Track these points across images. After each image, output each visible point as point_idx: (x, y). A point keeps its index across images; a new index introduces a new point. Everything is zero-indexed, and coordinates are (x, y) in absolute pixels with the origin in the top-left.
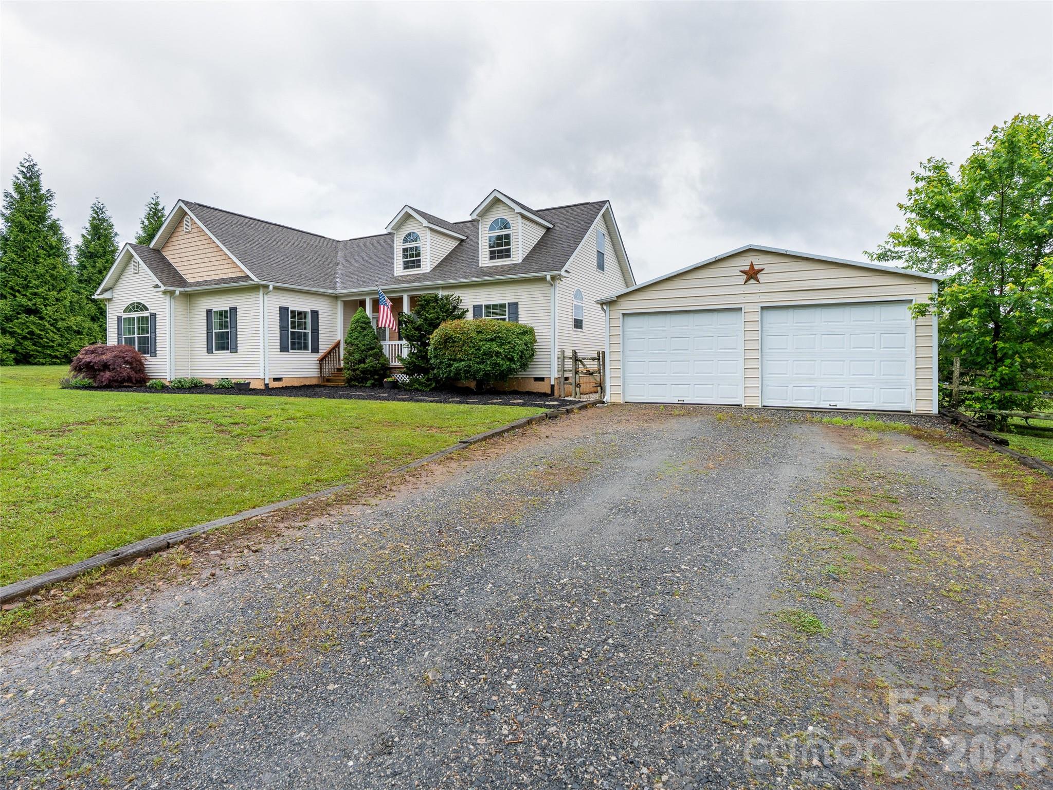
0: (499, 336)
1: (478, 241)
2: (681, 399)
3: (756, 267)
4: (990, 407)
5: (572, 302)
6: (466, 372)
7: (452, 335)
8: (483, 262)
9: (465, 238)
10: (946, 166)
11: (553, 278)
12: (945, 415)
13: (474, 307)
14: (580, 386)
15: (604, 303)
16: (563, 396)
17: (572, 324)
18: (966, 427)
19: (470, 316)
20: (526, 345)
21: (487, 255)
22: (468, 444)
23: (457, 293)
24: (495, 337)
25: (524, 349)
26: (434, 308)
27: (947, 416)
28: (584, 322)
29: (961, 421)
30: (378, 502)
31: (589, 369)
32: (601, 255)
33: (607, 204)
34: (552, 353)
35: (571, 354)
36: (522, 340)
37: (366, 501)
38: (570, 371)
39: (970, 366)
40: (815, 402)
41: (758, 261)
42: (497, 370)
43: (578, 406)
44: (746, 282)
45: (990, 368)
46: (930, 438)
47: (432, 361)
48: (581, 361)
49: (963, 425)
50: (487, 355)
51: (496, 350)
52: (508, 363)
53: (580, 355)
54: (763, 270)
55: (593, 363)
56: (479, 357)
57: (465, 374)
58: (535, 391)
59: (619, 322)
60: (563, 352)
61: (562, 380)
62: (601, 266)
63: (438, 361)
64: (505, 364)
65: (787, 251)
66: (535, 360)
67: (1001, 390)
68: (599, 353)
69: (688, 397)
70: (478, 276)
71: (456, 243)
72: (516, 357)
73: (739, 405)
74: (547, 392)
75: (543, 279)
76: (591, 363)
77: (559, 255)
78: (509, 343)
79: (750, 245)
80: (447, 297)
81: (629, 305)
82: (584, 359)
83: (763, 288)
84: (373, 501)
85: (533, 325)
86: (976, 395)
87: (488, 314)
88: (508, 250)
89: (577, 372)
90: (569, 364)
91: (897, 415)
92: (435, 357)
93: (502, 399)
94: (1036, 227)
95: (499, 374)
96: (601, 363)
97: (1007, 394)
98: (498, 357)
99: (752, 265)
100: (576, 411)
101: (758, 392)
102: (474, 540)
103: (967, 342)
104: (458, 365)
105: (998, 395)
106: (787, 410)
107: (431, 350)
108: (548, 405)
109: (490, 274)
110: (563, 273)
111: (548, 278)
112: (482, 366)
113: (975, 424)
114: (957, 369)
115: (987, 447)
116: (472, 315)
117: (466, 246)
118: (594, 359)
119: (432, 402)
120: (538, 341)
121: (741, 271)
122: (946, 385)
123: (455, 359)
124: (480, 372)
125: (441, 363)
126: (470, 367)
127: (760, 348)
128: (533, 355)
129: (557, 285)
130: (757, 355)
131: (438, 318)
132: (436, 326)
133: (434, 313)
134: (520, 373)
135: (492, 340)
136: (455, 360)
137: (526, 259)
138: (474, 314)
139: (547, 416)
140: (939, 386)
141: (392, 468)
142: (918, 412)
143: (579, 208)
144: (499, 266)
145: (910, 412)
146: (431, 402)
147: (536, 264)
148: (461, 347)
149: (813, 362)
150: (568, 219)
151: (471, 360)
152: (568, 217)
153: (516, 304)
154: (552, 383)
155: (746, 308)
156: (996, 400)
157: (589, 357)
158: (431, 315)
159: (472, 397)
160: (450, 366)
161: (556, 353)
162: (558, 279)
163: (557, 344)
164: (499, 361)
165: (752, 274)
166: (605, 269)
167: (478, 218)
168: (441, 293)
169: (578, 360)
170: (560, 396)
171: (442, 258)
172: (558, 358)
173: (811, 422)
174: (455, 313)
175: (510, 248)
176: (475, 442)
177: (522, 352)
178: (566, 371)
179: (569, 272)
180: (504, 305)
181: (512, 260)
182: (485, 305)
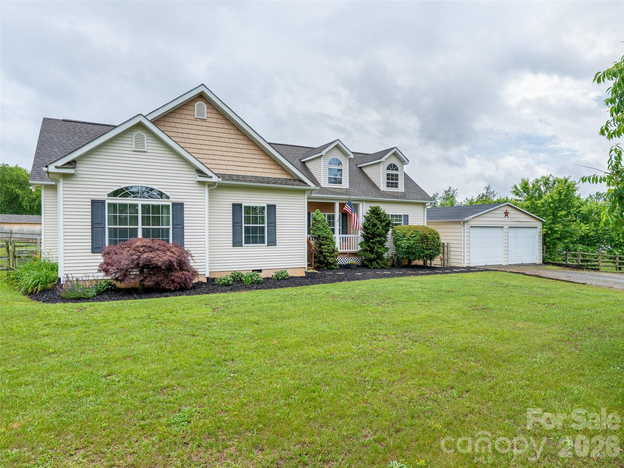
2: (486, 263)
8: (383, 188)
21: (385, 184)
40: (518, 262)
44: (505, 217)
59: (469, 230)
73: (502, 265)
83: (509, 220)
88: (397, 183)
99: (507, 210)
101: (508, 259)
127: (508, 242)
130: (508, 245)
144: (392, 192)
145: (536, 263)
149: (518, 247)
153: (407, 216)
155: (505, 227)
165: (507, 214)
180: (402, 215)
181: (399, 190)
182: (391, 215)
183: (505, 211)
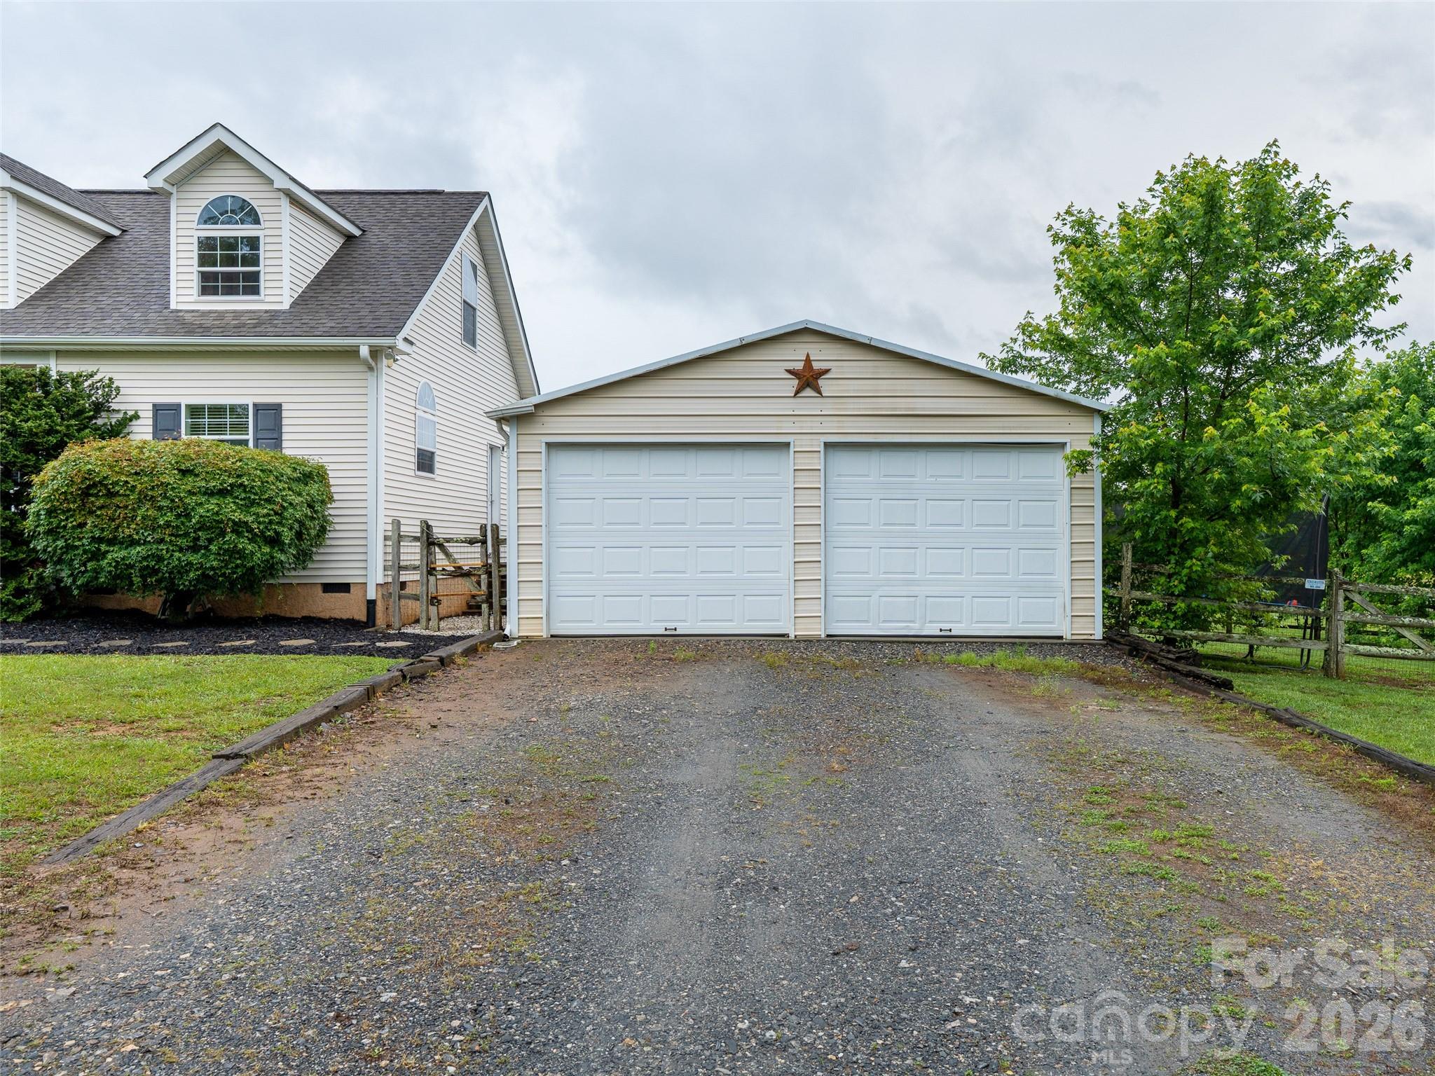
0: (242, 485)
1: (168, 246)
2: (671, 625)
3: (816, 366)
4: (1172, 625)
5: (413, 411)
6: (147, 572)
7: (105, 478)
8: (181, 299)
9: (116, 233)
10: (1094, 221)
11: (375, 353)
12: (1114, 641)
13: (157, 408)
14: (439, 602)
15: (503, 418)
16: (397, 625)
17: (414, 460)
18: (1155, 661)
19: (142, 431)
20: (310, 506)
21: (195, 283)
22: (240, 761)
23: (105, 370)
24: (231, 485)
25: (306, 516)
26: (39, 406)
27: (1119, 643)
28: (437, 459)
29: (1145, 650)
30: (71, 959)
31: (461, 563)
32: (469, 310)
33: (486, 201)
34: (371, 527)
35: (419, 529)
36: (300, 494)
37: (24, 962)
38: (415, 568)
39: (1147, 557)
40: (917, 625)
41: (821, 355)
42: (237, 566)
43: (457, 648)
44: (797, 392)
45: (1173, 561)
46: (1115, 682)
47: (39, 544)
48: (441, 546)
49: (1149, 658)
50: (209, 528)
51: (237, 516)
52: (267, 549)
53: (439, 532)
54: (827, 371)
55: (470, 549)
56: (186, 535)
57: (143, 577)
58: (326, 615)
59: (539, 462)
60: (397, 524)
61: (395, 589)
62: (470, 336)
63: (60, 543)
64: (259, 553)
65: (871, 339)
66: (328, 542)
67: (1185, 596)
68: (483, 528)
69: (685, 621)
70: (169, 332)
71: (92, 243)
72: (287, 536)
73: (783, 635)
74: (357, 617)
75: (352, 353)
76: (466, 550)
77: (386, 300)
78: (269, 500)
79: (807, 321)
80: (76, 381)
81: (563, 426)
82: (448, 540)
83: (828, 407)
84: (54, 958)
85: (325, 459)
86: (1153, 605)
87: (195, 429)
88: (255, 277)
89: (431, 571)
90: (412, 553)
91: (1047, 644)
92: (49, 532)
93: (256, 637)
94: (1235, 336)
95: (242, 577)
96: (490, 550)
97: (1194, 604)
98: (239, 534)
99: (808, 361)
100: (460, 660)
101: (816, 609)
102: (456, 1023)
103: (1143, 517)
104: (123, 553)
105: (1183, 605)
106: (872, 641)
107: (38, 514)
108: (385, 649)
109: (205, 330)
110: (401, 345)
111: (364, 351)
112: (194, 558)
113: (1171, 656)
114: (1127, 562)
115: (1208, 694)
116: (150, 429)
117: (123, 253)
118: (472, 542)
119: (51, 652)
120: (336, 497)
121: (789, 371)
122: (1111, 592)
123: (115, 538)
124: (187, 572)
125: (69, 548)
126: (160, 559)
127: (822, 522)
128: (323, 530)
129: (385, 370)
130: (815, 536)
131: (50, 432)
132: (53, 452)
133: (36, 418)
134: (293, 573)
135: (222, 493)
136: (111, 542)
137: (301, 302)
138: (155, 426)
139: (404, 677)
140: (1103, 592)
141: (42, 849)
142: (1074, 637)
143: (422, 200)
144: (227, 312)
145: (1061, 638)
146: (47, 651)
147: (330, 314)
148: (134, 510)
149: (913, 551)
150: (397, 222)
151: (162, 541)
152: (396, 217)
153: (277, 408)
154: (371, 594)
155: (798, 444)
156: (1180, 614)
157: (462, 537)
158: (30, 424)
159: (168, 636)
160: (97, 556)
161: (382, 526)
162: (390, 356)
163: (382, 505)
164: (244, 544)
165: (808, 379)
166: (478, 342)
167: (168, 187)
168: (55, 368)
169: (433, 544)
170: (389, 626)
171: (52, 277)
172: (386, 538)
173: (926, 663)
174: (100, 422)
175: (258, 272)
176: (259, 754)
177: (301, 523)
178: (406, 568)
179: (412, 343)
180: (245, 408)
181: (262, 302)
182: (187, 406)
183: (799, 366)
